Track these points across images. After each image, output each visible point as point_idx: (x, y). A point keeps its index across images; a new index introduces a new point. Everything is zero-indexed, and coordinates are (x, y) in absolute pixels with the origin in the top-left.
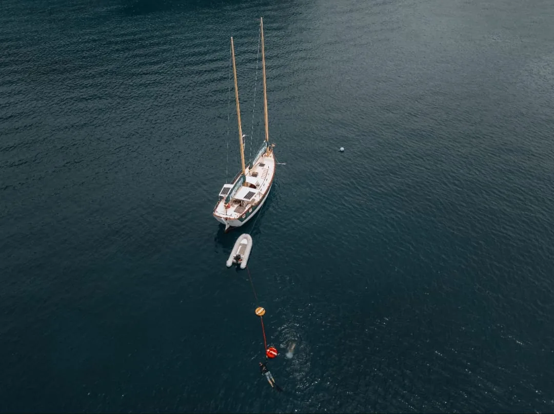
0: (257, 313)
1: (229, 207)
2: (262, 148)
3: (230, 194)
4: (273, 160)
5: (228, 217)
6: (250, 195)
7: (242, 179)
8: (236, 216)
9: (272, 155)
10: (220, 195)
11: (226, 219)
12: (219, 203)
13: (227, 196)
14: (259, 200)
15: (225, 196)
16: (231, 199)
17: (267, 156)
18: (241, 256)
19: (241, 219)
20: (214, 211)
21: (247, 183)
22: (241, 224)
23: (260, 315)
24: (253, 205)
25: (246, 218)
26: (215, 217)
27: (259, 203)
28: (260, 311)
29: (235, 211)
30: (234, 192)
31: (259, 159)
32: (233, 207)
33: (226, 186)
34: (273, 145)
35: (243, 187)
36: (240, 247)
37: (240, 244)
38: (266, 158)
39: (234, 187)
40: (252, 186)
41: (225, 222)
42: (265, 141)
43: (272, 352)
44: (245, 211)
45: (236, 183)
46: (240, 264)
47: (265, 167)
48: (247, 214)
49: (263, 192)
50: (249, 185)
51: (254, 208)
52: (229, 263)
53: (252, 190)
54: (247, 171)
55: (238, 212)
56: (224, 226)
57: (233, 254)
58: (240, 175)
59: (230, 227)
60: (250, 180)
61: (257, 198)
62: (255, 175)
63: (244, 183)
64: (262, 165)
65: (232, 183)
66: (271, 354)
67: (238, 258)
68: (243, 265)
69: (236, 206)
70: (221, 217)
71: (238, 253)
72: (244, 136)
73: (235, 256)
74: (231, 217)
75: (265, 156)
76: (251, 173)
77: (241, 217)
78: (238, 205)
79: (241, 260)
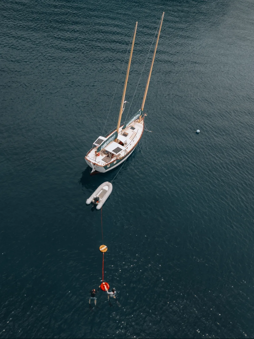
0: (101, 250)
1: (99, 155)
2: (136, 115)
3: (102, 145)
4: (143, 126)
5: (96, 163)
6: (118, 150)
7: (115, 135)
8: (102, 163)
9: (142, 122)
10: (94, 144)
11: (94, 164)
12: (92, 150)
13: (99, 146)
14: (123, 156)
15: (98, 146)
16: (102, 149)
17: (139, 122)
18: (100, 199)
19: (106, 167)
20: (86, 155)
21: (118, 139)
22: (104, 171)
23: (103, 251)
24: (118, 158)
25: (110, 167)
26: (86, 161)
27: (123, 158)
28: (103, 248)
29: (102, 160)
30: (105, 144)
31: (132, 123)
32: (102, 155)
33: (101, 137)
34: (146, 115)
35: (114, 142)
36: (102, 191)
37: (102, 189)
38: (137, 123)
39: (106, 141)
40: (121, 144)
41: (93, 167)
42: (140, 110)
43: (105, 286)
44: (111, 162)
45: (109, 138)
46: (97, 205)
47: (135, 130)
48: (112, 164)
49: (128, 150)
50: (119, 141)
51: (118, 161)
52: (89, 201)
53: (120, 146)
54: (120, 129)
55: (105, 161)
56: (91, 169)
57: (95, 195)
58: (114, 132)
59: (96, 171)
60: (121, 138)
61: (122, 154)
62: (125, 135)
63: (115, 139)
64: (133, 128)
65: (106, 137)
66: (104, 287)
67: (97, 200)
68: (99, 207)
69: (105, 156)
70: (91, 162)
71: (98, 196)
72: (125, 102)
73: (95, 197)
74: (99, 164)
75: (137, 121)
76: (123, 132)
77: (106, 166)
78: (106, 155)
79: (99, 202)
